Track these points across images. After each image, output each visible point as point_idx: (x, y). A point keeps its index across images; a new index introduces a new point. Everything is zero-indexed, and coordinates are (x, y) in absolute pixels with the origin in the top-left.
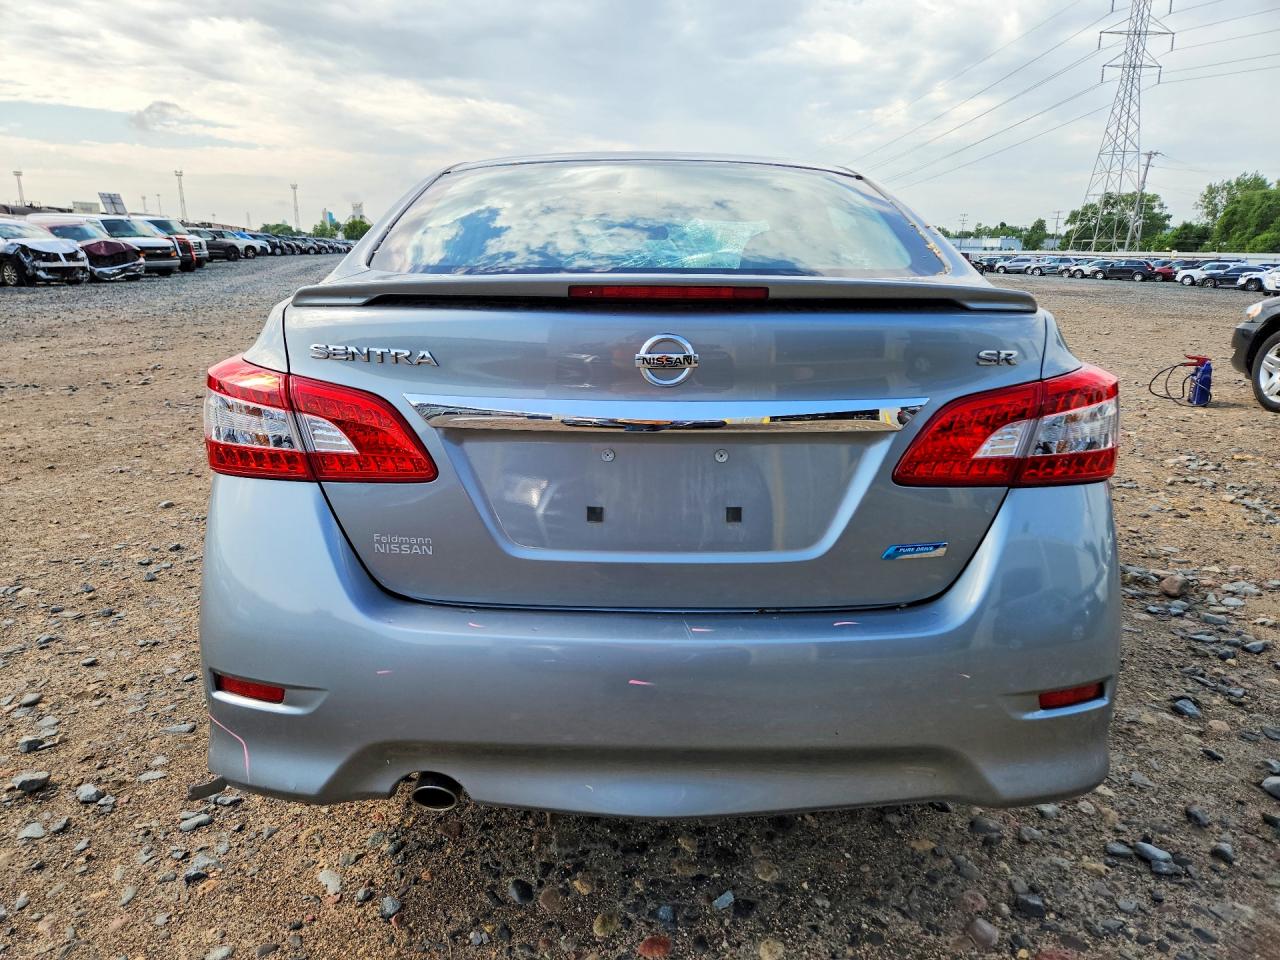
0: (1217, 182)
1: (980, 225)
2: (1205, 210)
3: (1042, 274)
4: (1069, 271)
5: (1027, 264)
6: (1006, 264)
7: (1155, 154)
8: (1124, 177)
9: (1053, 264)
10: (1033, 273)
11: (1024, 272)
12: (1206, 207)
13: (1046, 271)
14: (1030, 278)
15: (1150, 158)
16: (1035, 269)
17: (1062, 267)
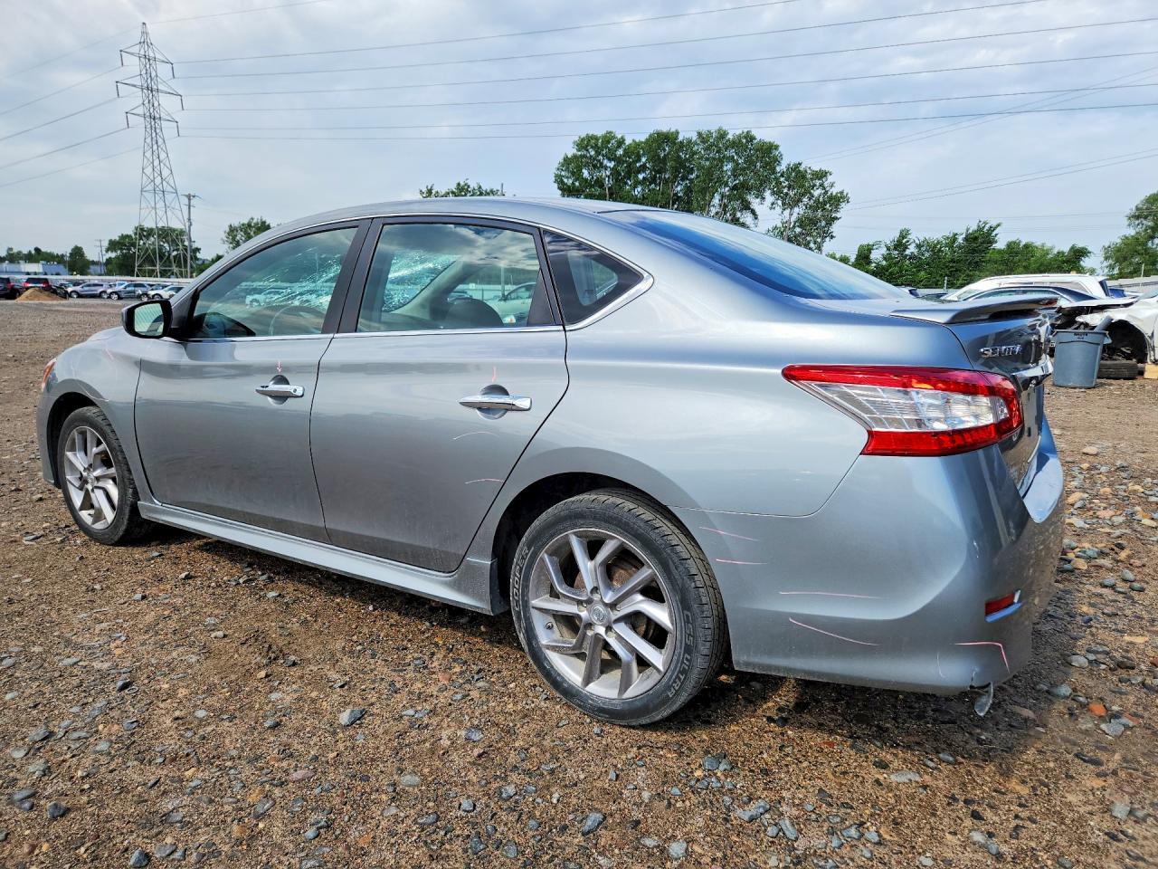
0: (236, 224)
1: (10, 249)
2: (231, 246)
3: (120, 298)
4: (147, 295)
5: (101, 289)
6: (78, 288)
7: (194, 196)
8: (169, 213)
9: (129, 289)
10: (109, 297)
11: (99, 296)
12: (231, 243)
13: (123, 295)
14: (109, 302)
15: (189, 199)
16: (111, 293)
17: (140, 291)
